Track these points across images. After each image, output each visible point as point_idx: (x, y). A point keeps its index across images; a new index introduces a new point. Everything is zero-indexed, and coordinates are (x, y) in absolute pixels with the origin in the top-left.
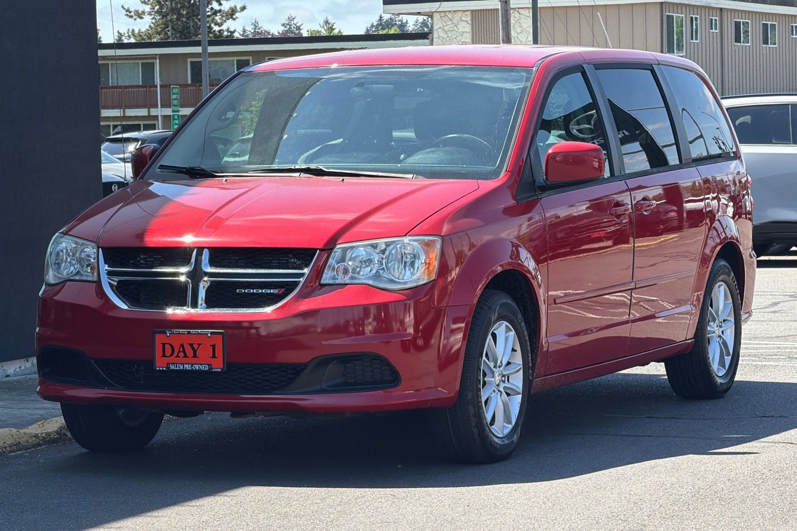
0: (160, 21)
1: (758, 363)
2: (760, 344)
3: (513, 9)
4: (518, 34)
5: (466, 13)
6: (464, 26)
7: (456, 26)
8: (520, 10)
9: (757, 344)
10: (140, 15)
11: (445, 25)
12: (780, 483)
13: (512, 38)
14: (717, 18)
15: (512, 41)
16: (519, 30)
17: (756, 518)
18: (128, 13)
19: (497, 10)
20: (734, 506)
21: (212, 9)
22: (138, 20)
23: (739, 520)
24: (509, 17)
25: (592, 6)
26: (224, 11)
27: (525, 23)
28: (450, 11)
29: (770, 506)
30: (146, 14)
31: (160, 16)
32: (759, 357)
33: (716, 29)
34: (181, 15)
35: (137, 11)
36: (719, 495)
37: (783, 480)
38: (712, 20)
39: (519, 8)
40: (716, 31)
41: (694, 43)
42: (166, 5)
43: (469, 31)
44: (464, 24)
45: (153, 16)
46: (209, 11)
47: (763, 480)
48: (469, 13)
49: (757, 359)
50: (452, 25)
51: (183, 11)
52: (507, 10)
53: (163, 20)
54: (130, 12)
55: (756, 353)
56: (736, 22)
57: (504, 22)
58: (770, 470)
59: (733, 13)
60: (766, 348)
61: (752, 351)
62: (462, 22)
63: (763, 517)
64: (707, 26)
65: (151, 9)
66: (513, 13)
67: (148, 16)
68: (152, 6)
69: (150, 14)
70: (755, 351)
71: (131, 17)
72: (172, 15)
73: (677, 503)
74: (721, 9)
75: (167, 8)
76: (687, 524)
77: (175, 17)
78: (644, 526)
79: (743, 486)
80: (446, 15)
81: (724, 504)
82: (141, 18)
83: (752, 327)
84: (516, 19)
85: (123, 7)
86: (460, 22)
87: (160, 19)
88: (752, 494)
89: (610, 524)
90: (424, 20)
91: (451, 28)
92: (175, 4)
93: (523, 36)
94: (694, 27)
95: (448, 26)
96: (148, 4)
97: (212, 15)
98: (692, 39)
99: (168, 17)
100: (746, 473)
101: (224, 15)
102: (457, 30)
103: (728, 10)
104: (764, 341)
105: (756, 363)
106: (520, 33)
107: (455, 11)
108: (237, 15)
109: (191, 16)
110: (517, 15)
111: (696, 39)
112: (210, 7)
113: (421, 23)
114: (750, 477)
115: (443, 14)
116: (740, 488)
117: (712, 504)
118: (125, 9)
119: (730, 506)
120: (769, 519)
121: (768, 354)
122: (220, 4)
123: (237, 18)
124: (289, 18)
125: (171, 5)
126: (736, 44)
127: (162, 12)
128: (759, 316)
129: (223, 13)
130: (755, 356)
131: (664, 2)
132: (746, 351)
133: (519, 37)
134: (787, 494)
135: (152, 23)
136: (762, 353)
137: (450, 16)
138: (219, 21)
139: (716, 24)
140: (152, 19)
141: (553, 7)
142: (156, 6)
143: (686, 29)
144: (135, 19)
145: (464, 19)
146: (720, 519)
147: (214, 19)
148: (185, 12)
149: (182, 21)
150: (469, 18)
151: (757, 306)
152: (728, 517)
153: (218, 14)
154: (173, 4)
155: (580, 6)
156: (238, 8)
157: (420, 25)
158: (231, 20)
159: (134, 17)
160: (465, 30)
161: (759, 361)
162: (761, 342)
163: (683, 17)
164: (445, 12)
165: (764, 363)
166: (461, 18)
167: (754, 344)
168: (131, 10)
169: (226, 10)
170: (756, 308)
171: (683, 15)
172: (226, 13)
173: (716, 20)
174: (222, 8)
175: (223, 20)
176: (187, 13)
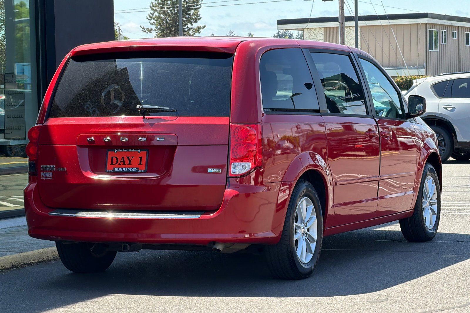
0: (160, 34)
1: (462, 214)
2: (465, 204)
3: (346, 27)
4: (349, 40)
5: (322, 29)
6: (320, 36)
7: (316, 36)
8: (350, 27)
9: (463, 204)
10: (150, 31)
11: (310, 35)
12: (464, 275)
13: (346, 42)
14: (456, 32)
15: (346, 44)
16: (350, 38)
17: (448, 293)
18: (143, 30)
19: (338, 27)
20: (438, 287)
21: (188, 27)
22: (149, 33)
23: (439, 295)
24: (344, 31)
25: (389, 25)
26: (194, 28)
27: (353, 34)
28: (313, 28)
29: (457, 287)
30: (153, 30)
31: (160, 31)
32: (463, 211)
33: (455, 37)
34: (172, 31)
35: (148, 29)
36: (430, 282)
37: (466, 274)
38: (453, 32)
39: (349, 26)
40: (455, 38)
41: (444, 45)
42: (164, 25)
43: (323, 39)
44: (321, 35)
45: (156, 31)
46: (186, 29)
47: (455, 274)
48: (323, 29)
49: (462, 212)
50: (314, 36)
51: (173, 28)
52: (343, 28)
53: (162, 33)
54: (145, 29)
55: (462, 209)
56: (466, 34)
57: (341, 34)
58: (459, 269)
59: (465, 29)
60: (467, 206)
61: (460, 207)
62: (320, 34)
63: (453, 293)
64: (451, 36)
65: (155, 27)
66: (347, 29)
67: (154, 31)
68: (156, 26)
69: (155, 30)
70: (461, 207)
71: (145, 32)
72: (167, 31)
73: (408, 285)
74: (458, 27)
75: (164, 27)
76: (412, 296)
77: (168, 31)
78: (389, 297)
79: (444, 277)
80: (311, 30)
81: (433, 286)
82: (151, 32)
83: (462, 195)
84: (348, 32)
85: (141, 26)
86: (318, 34)
87: (160, 33)
88: (448, 281)
89: (371, 296)
90: (302, 33)
91: (313, 37)
92: (168, 25)
93: (352, 41)
94: (444, 37)
95: (312, 36)
96: (154, 25)
97: (188, 30)
98: (443, 43)
99: (165, 31)
100: (446, 270)
101: (194, 30)
102: (317, 38)
103: (462, 27)
104: (467, 202)
105: (461, 214)
106: (351, 39)
107: (315, 28)
108: (201, 30)
109: (177, 31)
110: (348, 30)
111: (445, 43)
112: (187, 26)
113: (301, 35)
114: (448, 272)
115: (309, 30)
116: (442, 278)
117: (426, 286)
118: (142, 28)
119: (436, 287)
120: (456, 294)
121: (468, 209)
122: (192, 25)
123: (201, 32)
124: (230, 32)
125: (166, 25)
126: (467, 45)
127: (161, 29)
128: (467, 189)
129: (193, 30)
130: (461, 210)
131: (428, 23)
132: (456, 207)
133: (350, 42)
134: (467, 281)
135: (156, 35)
136: (465, 209)
137: (313, 30)
138: (192, 34)
139: (455, 35)
140: (156, 33)
141: (368, 26)
142: (158, 26)
143: (439, 37)
144: (147, 33)
145: (320, 32)
146: (430, 294)
147: (189, 33)
148: (173, 29)
149: (172, 34)
150: (323, 32)
151: (467, 184)
152: (434, 293)
153: (191, 30)
154: (167, 25)
155: (382, 25)
156: (202, 27)
157: (300, 35)
158: (198, 33)
159: (147, 32)
160: (321, 38)
161: (463, 212)
162: (465, 203)
163: (437, 31)
164: (310, 28)
165: (465, 214)
166: (319, 32)
167: (461, 204)
168: (145, 28)
169: (195, 28)
170: (466, 185)
171: (438, 30)
172: (195, 30)
173: (455, 33)
174: (193, 27)
175: (193, 33)
176: (175, 30)
